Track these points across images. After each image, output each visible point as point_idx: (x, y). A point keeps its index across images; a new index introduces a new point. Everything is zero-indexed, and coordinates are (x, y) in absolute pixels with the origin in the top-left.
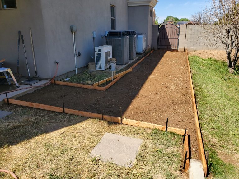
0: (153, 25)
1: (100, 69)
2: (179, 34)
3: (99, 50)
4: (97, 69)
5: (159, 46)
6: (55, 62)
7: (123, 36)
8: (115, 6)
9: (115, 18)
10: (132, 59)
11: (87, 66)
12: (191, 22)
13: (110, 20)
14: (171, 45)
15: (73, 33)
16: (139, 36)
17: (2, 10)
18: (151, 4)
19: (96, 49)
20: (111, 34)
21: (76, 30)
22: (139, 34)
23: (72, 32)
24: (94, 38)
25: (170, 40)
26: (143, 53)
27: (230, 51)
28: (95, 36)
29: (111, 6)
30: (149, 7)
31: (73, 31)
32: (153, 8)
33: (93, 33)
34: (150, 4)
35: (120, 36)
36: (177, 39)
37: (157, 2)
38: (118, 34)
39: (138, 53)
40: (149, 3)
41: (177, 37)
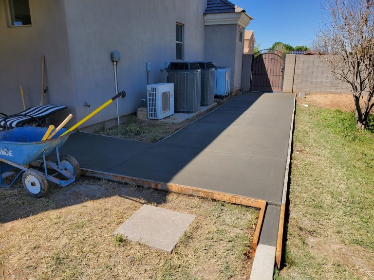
0: (243, 55)
1: (153, 118)
2: (283, 69)
3: (154, 90)
4: (149, 117)
5: (253, 87)
6: (85, 105)
7: (192, 69)
8: (183, 25)
9: (184, 42)
10: (207, 105)
11: (135, 114)
12: (311, 52)
13: (175, 46)
14: (271, 85)
15: (115, 63)
16: (219, 70)
17: (10, 27)
18: (241, 22)
19: (149, 87)
20: (174, 66)
21: (120, 59)
22: (220, 68)
23: (113, 61)
24: (147, 72)
25: (271, 78)
26: (226, 97)
27: (358, 95)
28: (149, 69)
29: (177, 25)
30: (238, 27)
31: (115, 60)
32: (244, 28)
33: (147, 64)
34: (239, 23)
35: (187, 68)
36: (281, 77)
37: (251, 19)
38: (184, 66)
39: (216, 97)
40: (238, 20)
41: (281, 73)
